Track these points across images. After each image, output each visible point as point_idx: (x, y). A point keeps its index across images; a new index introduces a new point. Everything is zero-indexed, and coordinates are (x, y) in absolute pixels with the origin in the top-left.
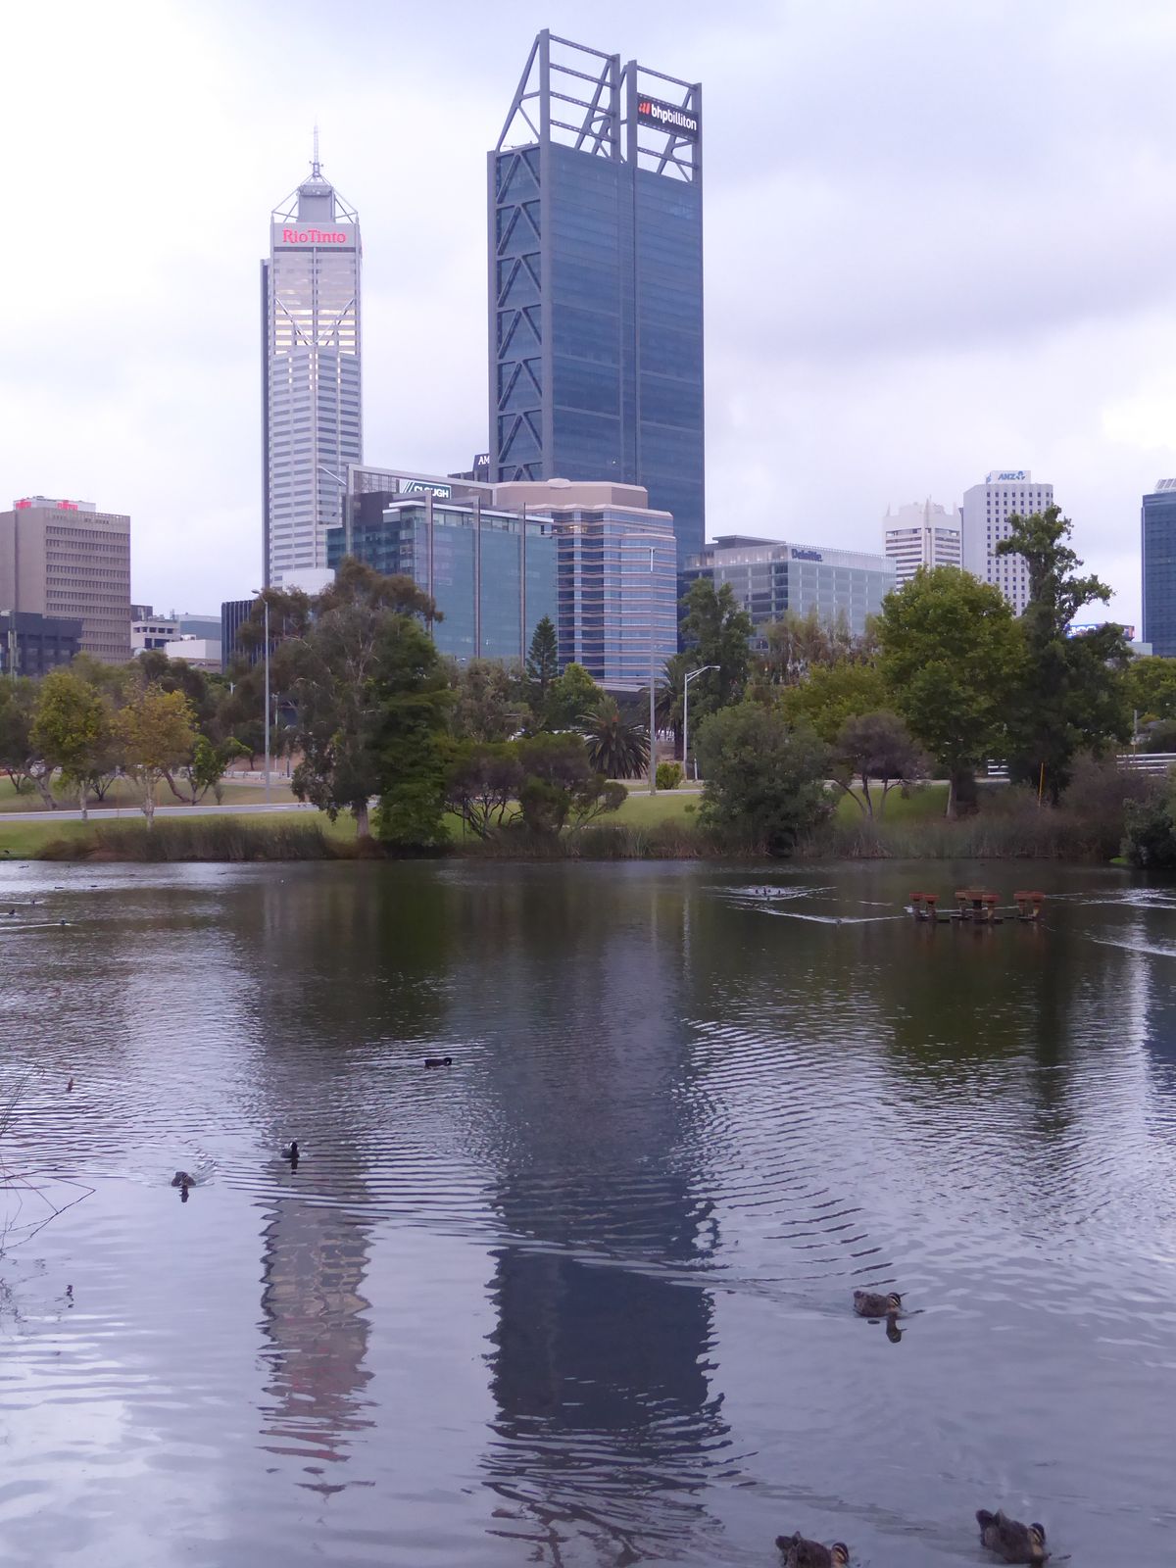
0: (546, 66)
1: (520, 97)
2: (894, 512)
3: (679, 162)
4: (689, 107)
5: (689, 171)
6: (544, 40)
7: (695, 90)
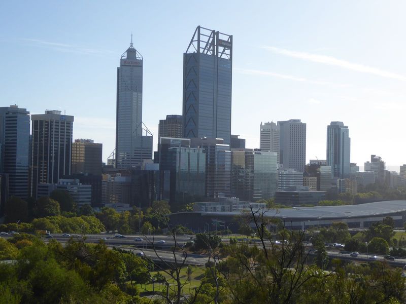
0: (199, 34)
1: (192, 41)
2: (263, 124)
3: (227, 54)
4: (229, 41)
5: (229, 56)
6: (199, 28)
7: (231, 37)
